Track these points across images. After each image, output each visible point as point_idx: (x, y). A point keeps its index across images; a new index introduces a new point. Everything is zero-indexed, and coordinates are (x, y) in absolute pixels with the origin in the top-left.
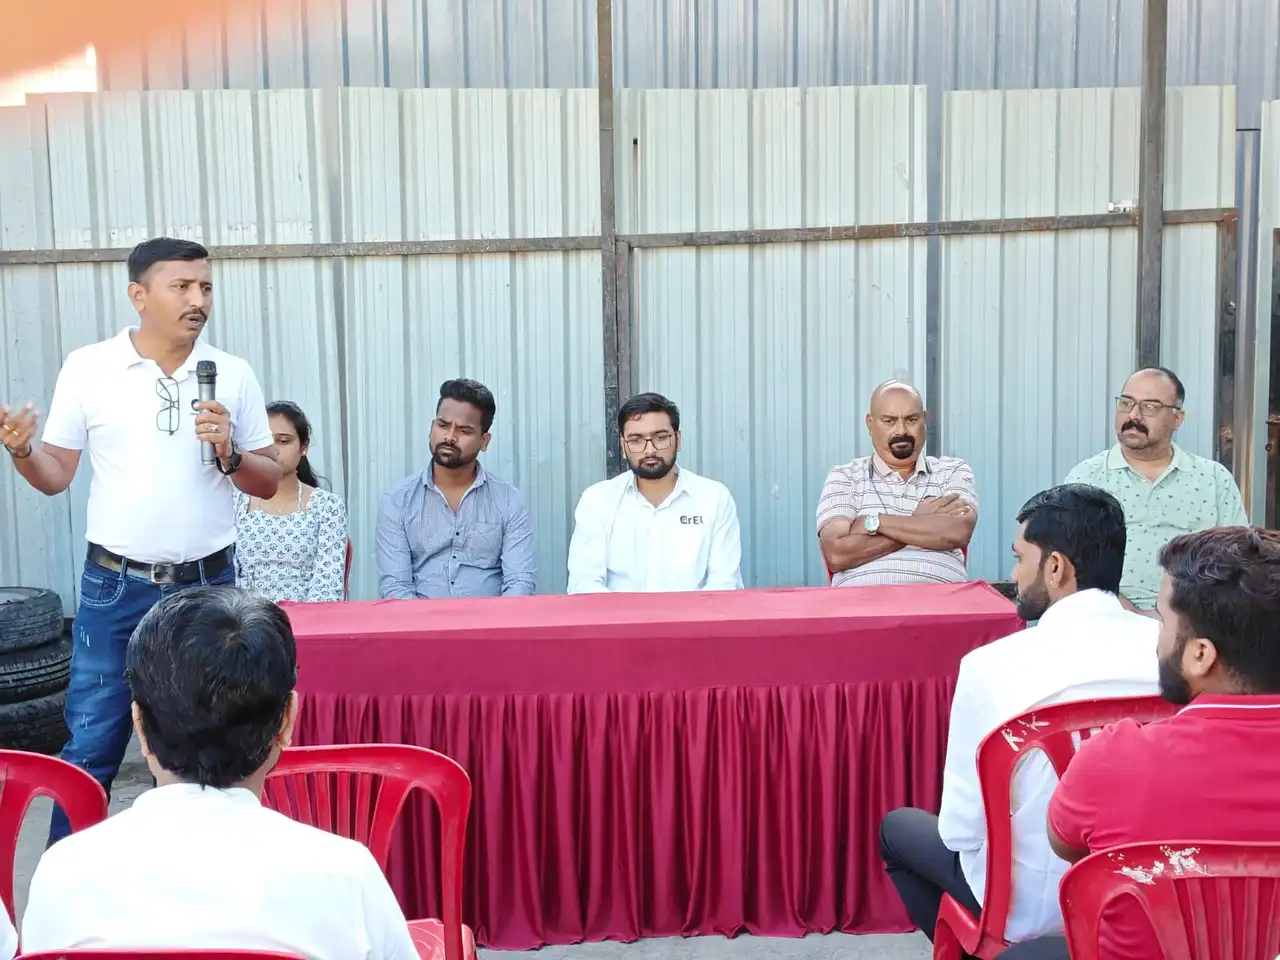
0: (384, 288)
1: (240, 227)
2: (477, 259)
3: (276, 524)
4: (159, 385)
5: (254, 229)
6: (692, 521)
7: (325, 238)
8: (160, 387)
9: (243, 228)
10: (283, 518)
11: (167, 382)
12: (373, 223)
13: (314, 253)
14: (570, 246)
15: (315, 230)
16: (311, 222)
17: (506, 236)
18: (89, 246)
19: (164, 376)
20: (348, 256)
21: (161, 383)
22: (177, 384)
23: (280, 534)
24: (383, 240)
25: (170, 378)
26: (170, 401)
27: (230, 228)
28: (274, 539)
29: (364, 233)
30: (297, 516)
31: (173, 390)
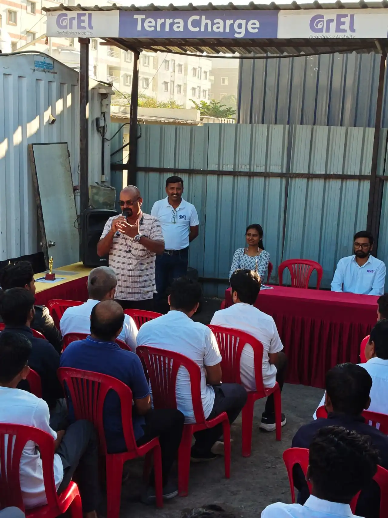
0: (301, 187)
1: (260, 166)
2: (331, 180)
3: (250, 259)
4: (172, 212)
5: (264, 167)
6: (371, 272)
7: (284, 171)
8: (173, 212)
9: (261, 167)
10: (252, 257)
11: (174, 211)
12: (300, 167)
13: (280, 175)
14: (360, 178)
15: (282, 168)
16: (281, 166)
17: (341, 173)
18: (217, 170)
19: (174, 210)
20: (291, 177)
21: (173, 211)
22: (176, 211)
23: (251, 262)
24: (302, 173)
25: (175, 210)
26: (175, 216)
27: (257, 166)
28: (249, 263)
29: (296, 170)
30: (256, 257)
31: (175, 213)
